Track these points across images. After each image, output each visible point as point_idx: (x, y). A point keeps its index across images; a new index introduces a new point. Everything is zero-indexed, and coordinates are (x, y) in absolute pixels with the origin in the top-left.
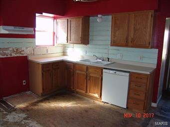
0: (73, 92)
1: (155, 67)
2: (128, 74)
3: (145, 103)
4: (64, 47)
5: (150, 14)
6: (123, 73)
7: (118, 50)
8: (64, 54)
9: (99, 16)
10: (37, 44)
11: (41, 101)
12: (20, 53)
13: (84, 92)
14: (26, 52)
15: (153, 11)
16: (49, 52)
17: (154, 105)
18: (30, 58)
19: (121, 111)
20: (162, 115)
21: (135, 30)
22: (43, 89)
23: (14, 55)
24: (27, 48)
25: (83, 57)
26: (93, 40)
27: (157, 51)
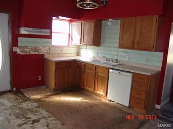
0: (83, 89)
1: (160, 69)
2: (131, 75)
3: (145, 102)
4: (78, 48)
5: (155, 19)
6: (127, 74)
8: (78, 54)
9: (110, 20)
10: (53, 44)
11: (53, 95)
12: (38, 51)
13: (92, 90)
14: (43, 51)
15: (158, 16)
16: (64, 52)
17: (158, 107)
18: (46, 56)
19: (124, 110)
20: (163, 116)
21: (141, 33)
22: (55, 85)
23: (32, 53)
24: (44, 47)
26: (104, 42)
27: (162, 54)
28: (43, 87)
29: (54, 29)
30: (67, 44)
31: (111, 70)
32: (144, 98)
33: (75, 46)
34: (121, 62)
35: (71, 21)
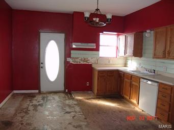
4: (126, 59)
7: (164, 63)
10: (100, 56)
11: (94, 99)
12: (87, 61)
14: (91, 61)
16: (111, 63)
18: (93, 66)
21: (171, 42)
22: (98, 90)
23: (82, 63)
24: (92, 58)
25: (137, 68)
26: (145, 53)
28: (90, 92)
29: (101, 43)
30: (115, 56)
31: (142, 80)
32: (168, 110)
33: (123, 58)
34: (159, 73)
35: (118, 35)
